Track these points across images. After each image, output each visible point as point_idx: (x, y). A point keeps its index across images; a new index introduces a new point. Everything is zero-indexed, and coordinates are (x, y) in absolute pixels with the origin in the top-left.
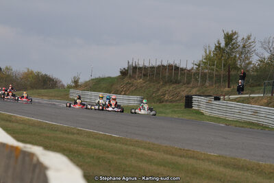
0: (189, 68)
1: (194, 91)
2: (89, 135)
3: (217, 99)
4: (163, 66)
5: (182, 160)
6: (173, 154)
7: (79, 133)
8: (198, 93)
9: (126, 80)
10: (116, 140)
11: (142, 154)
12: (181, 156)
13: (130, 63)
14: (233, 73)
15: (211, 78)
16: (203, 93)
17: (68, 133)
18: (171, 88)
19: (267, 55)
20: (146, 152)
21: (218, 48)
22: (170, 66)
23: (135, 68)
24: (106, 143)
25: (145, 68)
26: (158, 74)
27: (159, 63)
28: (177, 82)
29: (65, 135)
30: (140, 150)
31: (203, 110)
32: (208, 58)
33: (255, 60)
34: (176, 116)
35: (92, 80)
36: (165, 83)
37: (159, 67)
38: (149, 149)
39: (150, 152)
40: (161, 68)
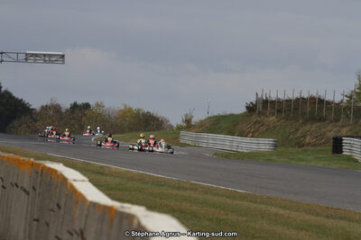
0: (337, 100)
1: (344, 131)
2: (207, 191)
4: (303, 99)
5: (330, 223)
6: (317, 215)
7: (194, 188)
8: (349, 134)
9: (254, 118)
11: (276, 215)
12: (328, 217)
13: (260, 96)
16: (356, 133)
17: (178, 188)
18: (314, 127)
20: (281, 212)
22: (312, 99)
23: (266, 102)
25: (279, 102)
26: (296, 109)
27: (297, 95)
28: (321, 120)
29: (175, 192)
30: (273, 210)
31: (357, 156)
34: (320, 164)
35: (209, 118)
36: (306, 121)
37: (297, 99)
38: (285, 208)
39: (288, 211)
40: (300, 102)
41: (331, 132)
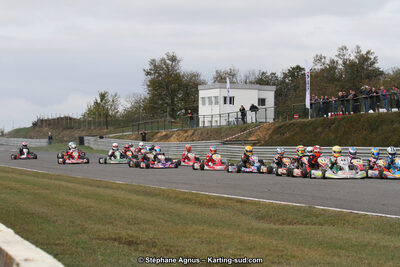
0: (78, 118)
1: (84, 133)
3: (101, 137)
4: (61, 118)
5: (101, 191)
8: (87, 135)
9: (37, 129)
10: (43, 176)
11: (67, 187)
12: (98, 187)
13: (39, 118)
14: (109, 119)
15: (95, 123)
16: (90, 134)
18: (67, 132)
19: (129, 106)
20: (70, 185)
21: (96, 103)
22: (66, 118)
23: (42, 120)
24: (36, 179)
25: (48, 120)
27: (58, 116)
28: (71, 128)
30: (64, 183)
31: (92, 146)
32: (90, 110)
33: (121, 109)
35: (14, 130)
36: (64, 129)
37: (58, 118)
40: (59, 120)
41: (77, 134)
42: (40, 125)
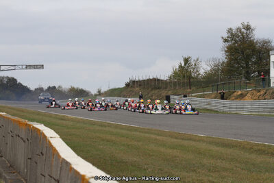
0: (165, 79)
2: (116, 126)
3: (185, 96)
4: (150, 79)
5: (186, 143)
6: (176, 138)
7: (110, 125)
8: (173, 94)
9: (129, 89)
10: (136, 129)
11: (156, 139)
12: (183, 139)
13: (131, 79)
14: (192, 80)
15: (179, 84)
16: (176, 93)
17: (102, 126)
19: (209, 69)
21: (181, 66)
22: (154, 79)
23: (134, 81)
25: (139, 81)
26: (148, 84)
27: (148, 78)
28: (159, 88)
29: (101, 128)
30: (153, 136)
32: (175, 73)
33: (202, 72)
35: (109, 90)
36: (152, 89)
37: (148, 80)
38: (158, 135)
40: (149, 81)
41: (164, 93)
42: (132, 86)
